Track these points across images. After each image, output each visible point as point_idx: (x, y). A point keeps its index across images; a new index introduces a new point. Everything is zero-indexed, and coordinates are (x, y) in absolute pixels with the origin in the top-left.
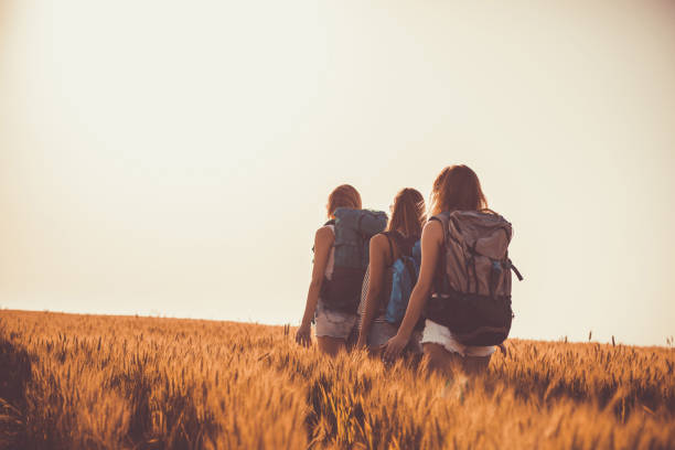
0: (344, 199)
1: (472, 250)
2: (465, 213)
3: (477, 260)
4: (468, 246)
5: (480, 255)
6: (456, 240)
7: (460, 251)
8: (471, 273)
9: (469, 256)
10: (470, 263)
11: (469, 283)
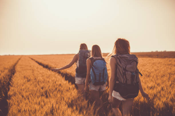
0: (83, 46)
1: (125, 70)
2: (123, 56)
3: (126, 73)
4: (123, 68)
5: (127, 71)
6: (120, 66)
7: (121, 70)
8: (125, 77)
9: (124, 71)
10: (124, 74)
11: (124, 80)
